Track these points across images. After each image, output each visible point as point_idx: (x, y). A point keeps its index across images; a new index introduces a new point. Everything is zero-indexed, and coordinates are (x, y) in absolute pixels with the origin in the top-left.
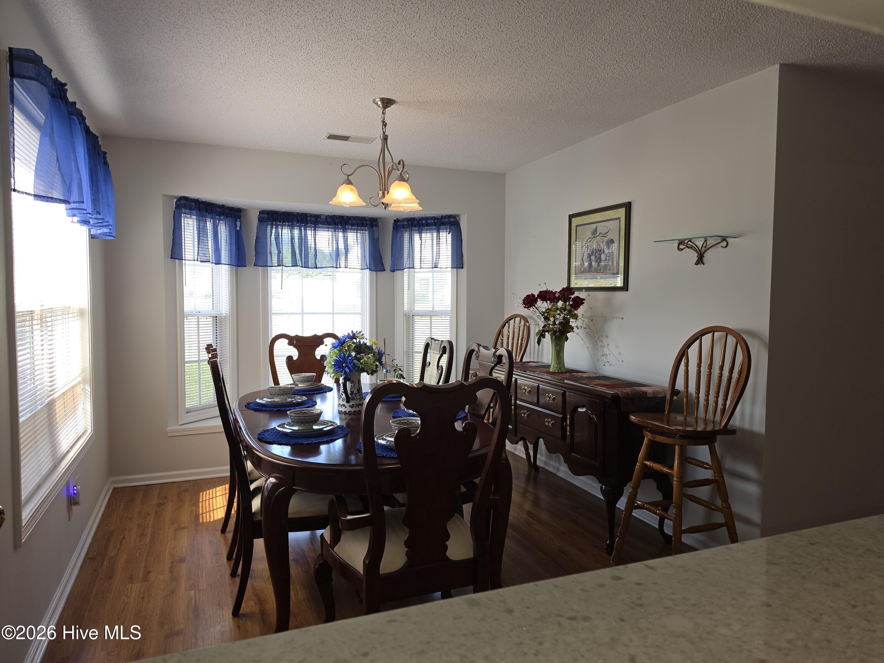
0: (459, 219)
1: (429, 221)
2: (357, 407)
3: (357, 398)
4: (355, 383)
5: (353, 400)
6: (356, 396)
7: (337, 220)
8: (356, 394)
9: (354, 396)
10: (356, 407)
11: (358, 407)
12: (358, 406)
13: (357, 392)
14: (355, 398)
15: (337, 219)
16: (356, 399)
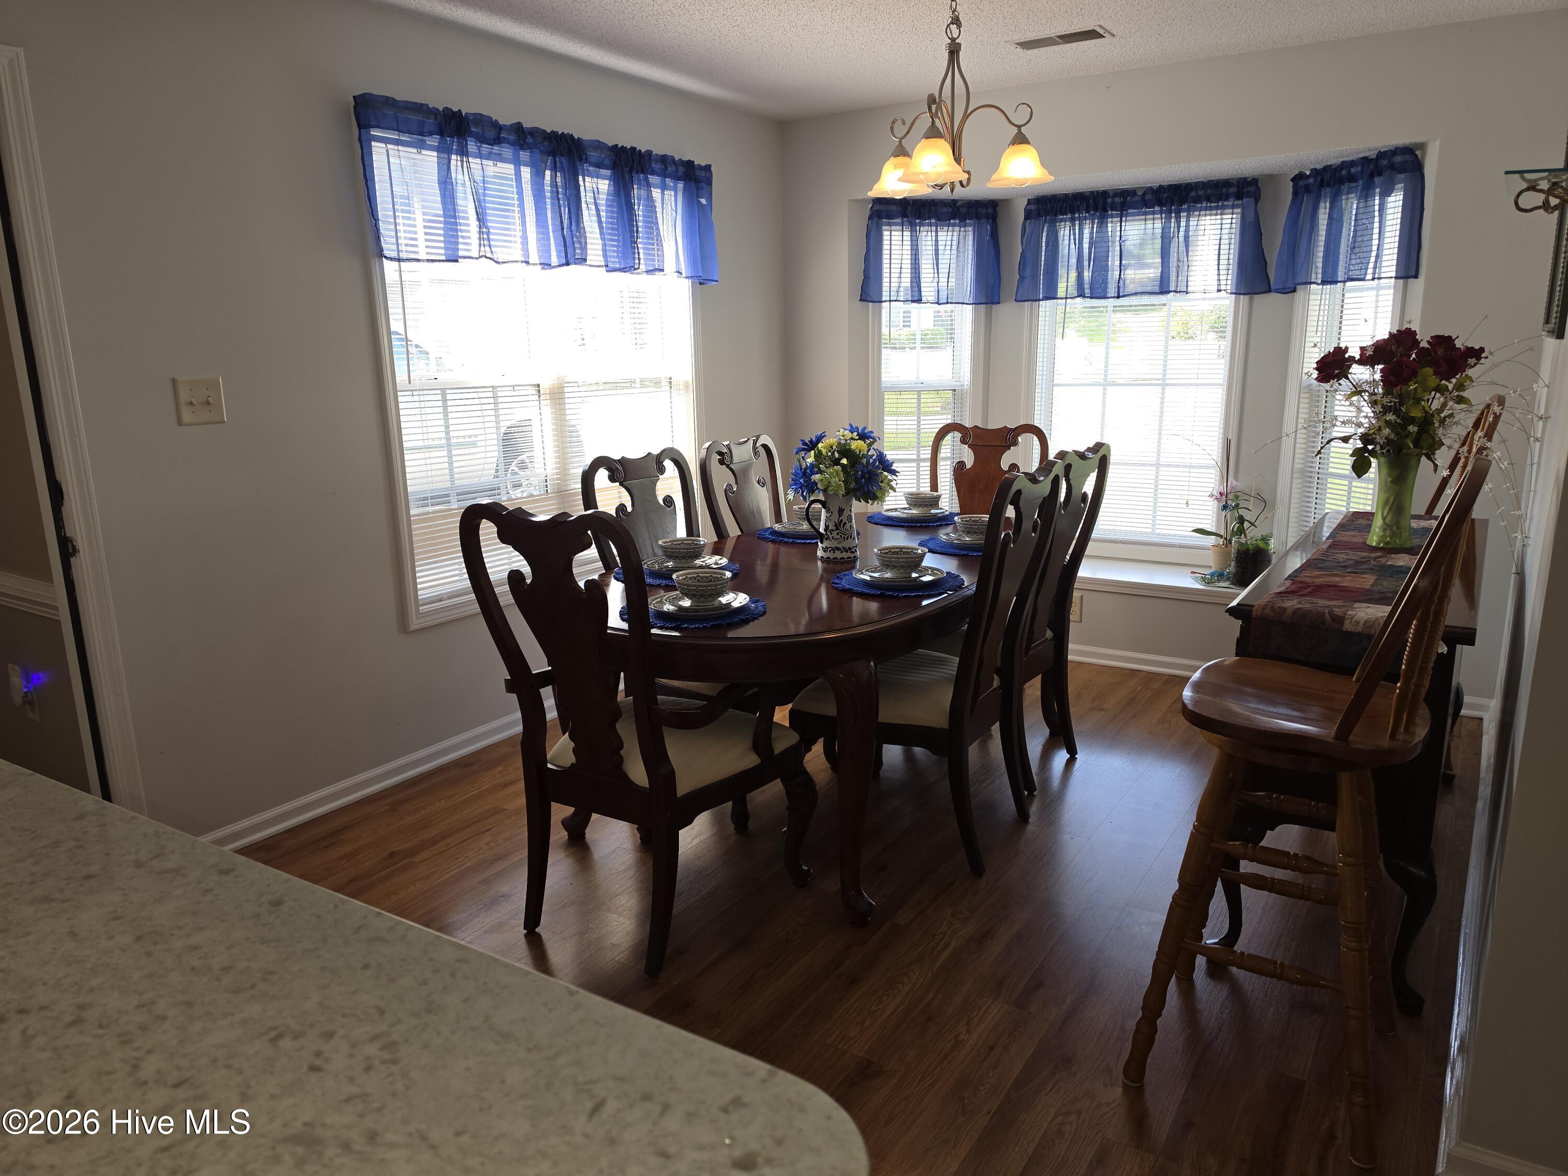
0: (1424, 155)
1: (1353, 170)
2: (832, 551)
3: (833, 537)
4: (832, 512)
5: (827, 539)
6: (831, 534)
7: (1165, 195)
8: (833, 531)
9: (829, 534)
10: (830, 551)
11: (834, 552)
12: (834, 550)
13: (834, 528)
14: (831, 536)
15: (1165, 192)
16: (831, 539)
